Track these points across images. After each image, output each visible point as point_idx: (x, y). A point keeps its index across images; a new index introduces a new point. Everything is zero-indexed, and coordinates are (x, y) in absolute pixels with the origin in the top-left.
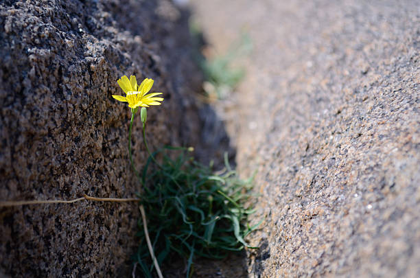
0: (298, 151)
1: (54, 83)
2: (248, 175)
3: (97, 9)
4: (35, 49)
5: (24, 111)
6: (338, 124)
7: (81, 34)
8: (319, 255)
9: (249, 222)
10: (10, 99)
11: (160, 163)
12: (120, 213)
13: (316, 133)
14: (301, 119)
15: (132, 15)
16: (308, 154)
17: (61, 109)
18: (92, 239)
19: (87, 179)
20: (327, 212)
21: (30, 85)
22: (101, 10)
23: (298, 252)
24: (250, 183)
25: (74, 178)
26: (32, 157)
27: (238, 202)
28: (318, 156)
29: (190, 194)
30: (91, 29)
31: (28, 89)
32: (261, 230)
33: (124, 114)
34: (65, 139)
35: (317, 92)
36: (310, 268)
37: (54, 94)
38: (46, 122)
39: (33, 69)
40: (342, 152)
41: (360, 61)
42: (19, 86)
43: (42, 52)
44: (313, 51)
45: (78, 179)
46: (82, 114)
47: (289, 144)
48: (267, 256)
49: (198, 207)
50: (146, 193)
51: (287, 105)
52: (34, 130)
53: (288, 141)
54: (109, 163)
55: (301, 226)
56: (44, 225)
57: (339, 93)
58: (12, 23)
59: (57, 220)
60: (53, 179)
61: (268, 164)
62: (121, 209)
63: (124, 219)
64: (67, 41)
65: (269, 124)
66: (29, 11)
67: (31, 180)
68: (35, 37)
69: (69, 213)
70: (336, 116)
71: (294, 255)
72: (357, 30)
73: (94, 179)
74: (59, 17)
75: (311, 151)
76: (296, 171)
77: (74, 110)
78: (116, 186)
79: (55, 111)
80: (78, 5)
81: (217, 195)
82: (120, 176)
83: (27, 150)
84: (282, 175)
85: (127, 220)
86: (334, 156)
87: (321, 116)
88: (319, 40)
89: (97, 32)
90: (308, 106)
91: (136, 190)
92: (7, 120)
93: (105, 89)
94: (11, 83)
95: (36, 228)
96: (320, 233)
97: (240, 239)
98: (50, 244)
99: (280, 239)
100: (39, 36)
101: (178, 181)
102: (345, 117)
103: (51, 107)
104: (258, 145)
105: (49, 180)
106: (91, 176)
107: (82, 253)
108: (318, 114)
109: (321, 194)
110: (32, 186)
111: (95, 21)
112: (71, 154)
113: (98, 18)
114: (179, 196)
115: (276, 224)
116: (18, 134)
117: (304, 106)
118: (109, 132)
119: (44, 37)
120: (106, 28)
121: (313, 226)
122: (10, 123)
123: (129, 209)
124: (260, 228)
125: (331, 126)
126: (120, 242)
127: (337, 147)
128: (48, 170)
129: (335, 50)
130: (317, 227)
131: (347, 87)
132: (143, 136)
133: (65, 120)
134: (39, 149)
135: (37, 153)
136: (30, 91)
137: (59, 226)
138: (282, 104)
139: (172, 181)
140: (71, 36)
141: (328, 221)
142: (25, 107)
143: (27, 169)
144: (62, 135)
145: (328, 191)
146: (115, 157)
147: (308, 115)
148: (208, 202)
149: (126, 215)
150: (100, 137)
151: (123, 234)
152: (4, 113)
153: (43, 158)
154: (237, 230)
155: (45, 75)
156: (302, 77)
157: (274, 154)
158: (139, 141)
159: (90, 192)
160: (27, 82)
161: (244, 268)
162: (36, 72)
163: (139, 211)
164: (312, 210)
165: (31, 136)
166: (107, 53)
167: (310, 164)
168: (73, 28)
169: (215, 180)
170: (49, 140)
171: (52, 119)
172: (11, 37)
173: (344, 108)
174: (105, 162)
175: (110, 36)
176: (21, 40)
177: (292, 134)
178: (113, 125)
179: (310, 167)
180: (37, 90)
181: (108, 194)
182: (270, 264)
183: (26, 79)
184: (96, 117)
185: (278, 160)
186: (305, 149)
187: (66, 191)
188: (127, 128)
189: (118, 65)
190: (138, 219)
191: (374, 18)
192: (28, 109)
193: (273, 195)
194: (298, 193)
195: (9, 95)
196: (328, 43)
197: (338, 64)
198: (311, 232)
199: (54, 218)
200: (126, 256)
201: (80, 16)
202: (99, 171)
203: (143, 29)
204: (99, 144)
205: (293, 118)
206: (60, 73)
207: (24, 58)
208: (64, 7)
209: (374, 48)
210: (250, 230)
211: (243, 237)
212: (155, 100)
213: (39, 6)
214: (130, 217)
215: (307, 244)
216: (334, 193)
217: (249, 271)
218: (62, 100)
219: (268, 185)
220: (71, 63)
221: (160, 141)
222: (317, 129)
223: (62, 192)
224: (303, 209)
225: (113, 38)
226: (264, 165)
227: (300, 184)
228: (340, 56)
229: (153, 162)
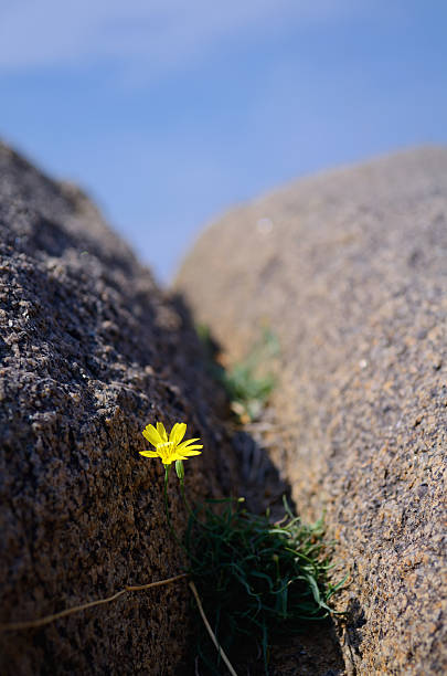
0: (375, 480)
1: (66, 452)
2: (313, 517)
3: (96, 343)
4: (37, 414)
5: (38, 495)
6: (420, 440)
7: (85, 380)
8: (435, 618)
9: (329, 579)
10: (19, 484)
11: (203, 521)
12: (168, 598)
13: (393, 454)
14: (369, 436)
15: (135, 340)
16: (389, 482)
17: (80, 483)
18: (140, 640)
19: (123, 563)
20: (433, 558)
21: (40, 462)
22: (100, 343)
23: (405, 616)
24: (319, 528)
25: (107, 567)
26: (56, 552)
27: (310, 555)
28: (402, 483)
29: (250, 557)
30: (94, 372)
31: (38, 466)
32: (347, 588)
33: (152, 471)
34: (89, 519)
35: (382, 399)
36: (427, 635)
37: (68, 466)
38: (65, 503)
39: (40, 440)
40: (435, 477)
41: (427, 353)
42: (26, 465)
43: (46, 415)
44: (363, 346)
45: (112, 566)
46: (105, 484)
47: (360, 472)
48: (362, 621)
49: (262, 571)
50: (194, 565)
51: (344, 420)
52: (52, 518)
53: (357, 468)
54: (145, 538)
55: (402, 580)
56: (82, 635)
57: (410, 398)
58: (5, 387)
59: (95, 625)
60: (83, 574)
61: (338, 500)
62: (168, 591)
63: (173, 604)
64: (72, 395)
65: (328, 447)
66: (21, 367)
67: (58, 581)
68: (35, 399)
69: (108, 612)
70: (414, 428)
71: (402, 620)
72: (413, 312)
73: (131, 562)
74: (56, 365)
75: (392, 479)
76: (379, 506)
77: (95, 482)
78: (158, 563)
79: (73, 488)
80: (73, 344)
81: (283, 552)
82: (161, 551)
83: (48, 544)
84: (361, 514)
85: (177, 604)
86: (425, 482)
87: (395, 431)
88: (367, 330)
89: (103, 373)
90: (374, 419)
91: (181, 563)
92: (19, 512)
93: (126, 445)
94: (17, 464)
95: (73, 642)
96: (429, 586)
97: (322, 604)
98: (93, 658)
99: (377, 599)
100: (39, 397)
101: (231, 543)
102: (428, 430)
103: (67, 484)
104: (318, 477)
105: (79, 577)
106: (128, 560)
107: (131, 660)
108: (391, 428)
109: (419, 534)
110: (60, 588)
111: (98, 360)
112: (100, 536)
113: (100, 355)
114: (235, 562)
115: (366, 579)
116: (35, 527)
117: (368, 419)
118: (138, 498)
119: (45, 397)
120: (112, 366)
121: (419, 579)
122: (24, 514)
123: (178, 590)
124: (345, 585)
125: (411, 442)
126: (173, 635)
127: (425, 469)
128: (76, 563)
129: (390, 342)
130: (425, 579)
131: (419, 388)
132: (178, 493)
133: (86, 495)
134: (62, 540)
135: (61, 545)
136: (41, 469)
137: (99, 632)
138: (337, 419)
139: (223, 542)
140: (75, 387)
141: (437, 570)
142: (38, 490)
143: (51, 569)
144: (86, 516)
145: (427, 529)
146: (151, 528)
147: (376, 431)
148: (273, 562)
149: (175, 598)
150: (130, 506)
151: (174, 623)
152: (15, 504)
153: (68, 551)
154: (317, 593)
155: (54, 444)
156: (356, 381)
157: (343, 487)
158: (174, 501)
159: (130, 580)
160: (35, 458)
161: (333, 640)
162: (44, 443)
163: (189, 588)
164: (412, 558)
165: (50, 526)
166: (122, 399)
167: (394, 496)
168: (75, 376)
169: (277, 534)
170: (72, 525)
171: (71, 498)
172: (7, 405)
173: (423, 418)
174: (141, 537)
175: (117, 375)
176: (19, 406)
177: (362, 458)
178: (142, 487)
179: (395, 499)
180: (49, 466)
181: (150, 577)
182: (368, 632)
183: (33, 454)
184: (122, 483)
185: (350, 494)
186: (383, 476)
187: (101, 586)
188: (158, 488)
189: (135, 411)
190: (189, 599)
191: (430, 294)
192: (42, 492)
193: (354, 541)
194: (387, 535)
195: (17, 480)
196: (379, 332)
197: (400, 361)
198: (417, 587)
199: (91, 623)
200: (183, 650)
201: (79, 358)
202: (136, 550)
203: (150, 354)
204: (131, 517)
205: (357, 437)
206: (71, 438)
207: (26, 428)
208: (59, 351)
209: (441, 333)
210: (332, 590)
211: (325, 601)
212: (191, 450)
213: (31, 356)
214: (179, 600)
215: (416, 603)
216: (437, 532)
217: (342, 644)
218: (79, 471)
219: (344, 529)
220: (81, 422)
221: (199, 494)
222: (394, 449)
223: (96, 587)
224: (399, 557)
225: (122, 377)
226: (333, 503)
227: (386, 522)
228: (401, 349)
229: (195, 522)
